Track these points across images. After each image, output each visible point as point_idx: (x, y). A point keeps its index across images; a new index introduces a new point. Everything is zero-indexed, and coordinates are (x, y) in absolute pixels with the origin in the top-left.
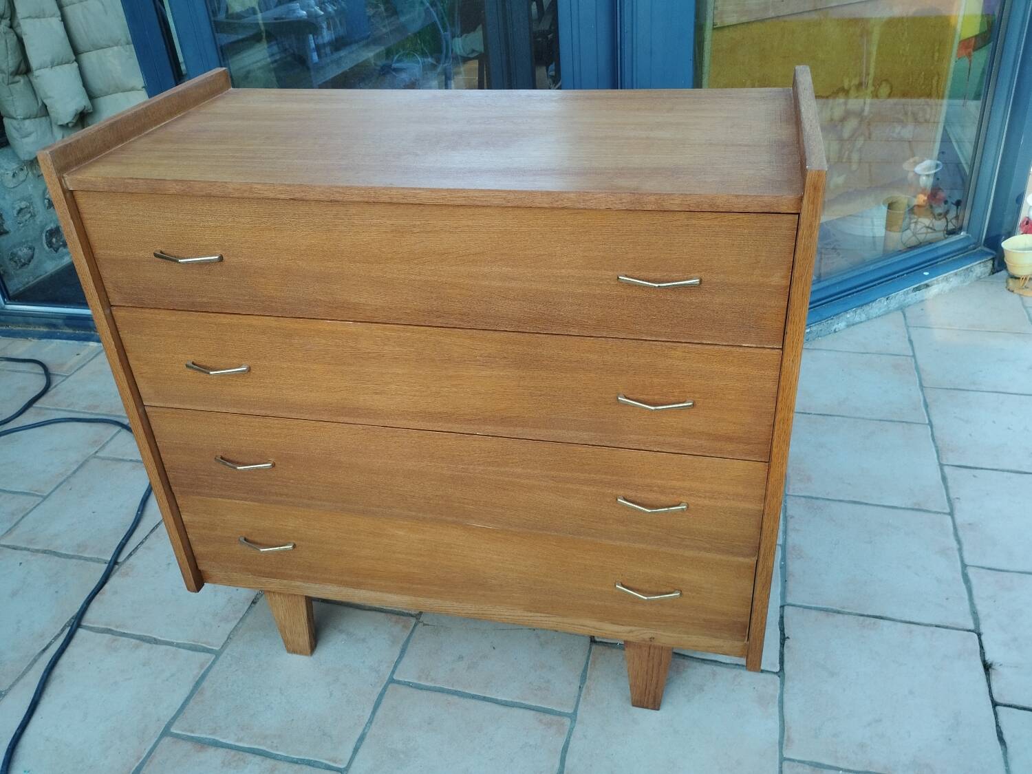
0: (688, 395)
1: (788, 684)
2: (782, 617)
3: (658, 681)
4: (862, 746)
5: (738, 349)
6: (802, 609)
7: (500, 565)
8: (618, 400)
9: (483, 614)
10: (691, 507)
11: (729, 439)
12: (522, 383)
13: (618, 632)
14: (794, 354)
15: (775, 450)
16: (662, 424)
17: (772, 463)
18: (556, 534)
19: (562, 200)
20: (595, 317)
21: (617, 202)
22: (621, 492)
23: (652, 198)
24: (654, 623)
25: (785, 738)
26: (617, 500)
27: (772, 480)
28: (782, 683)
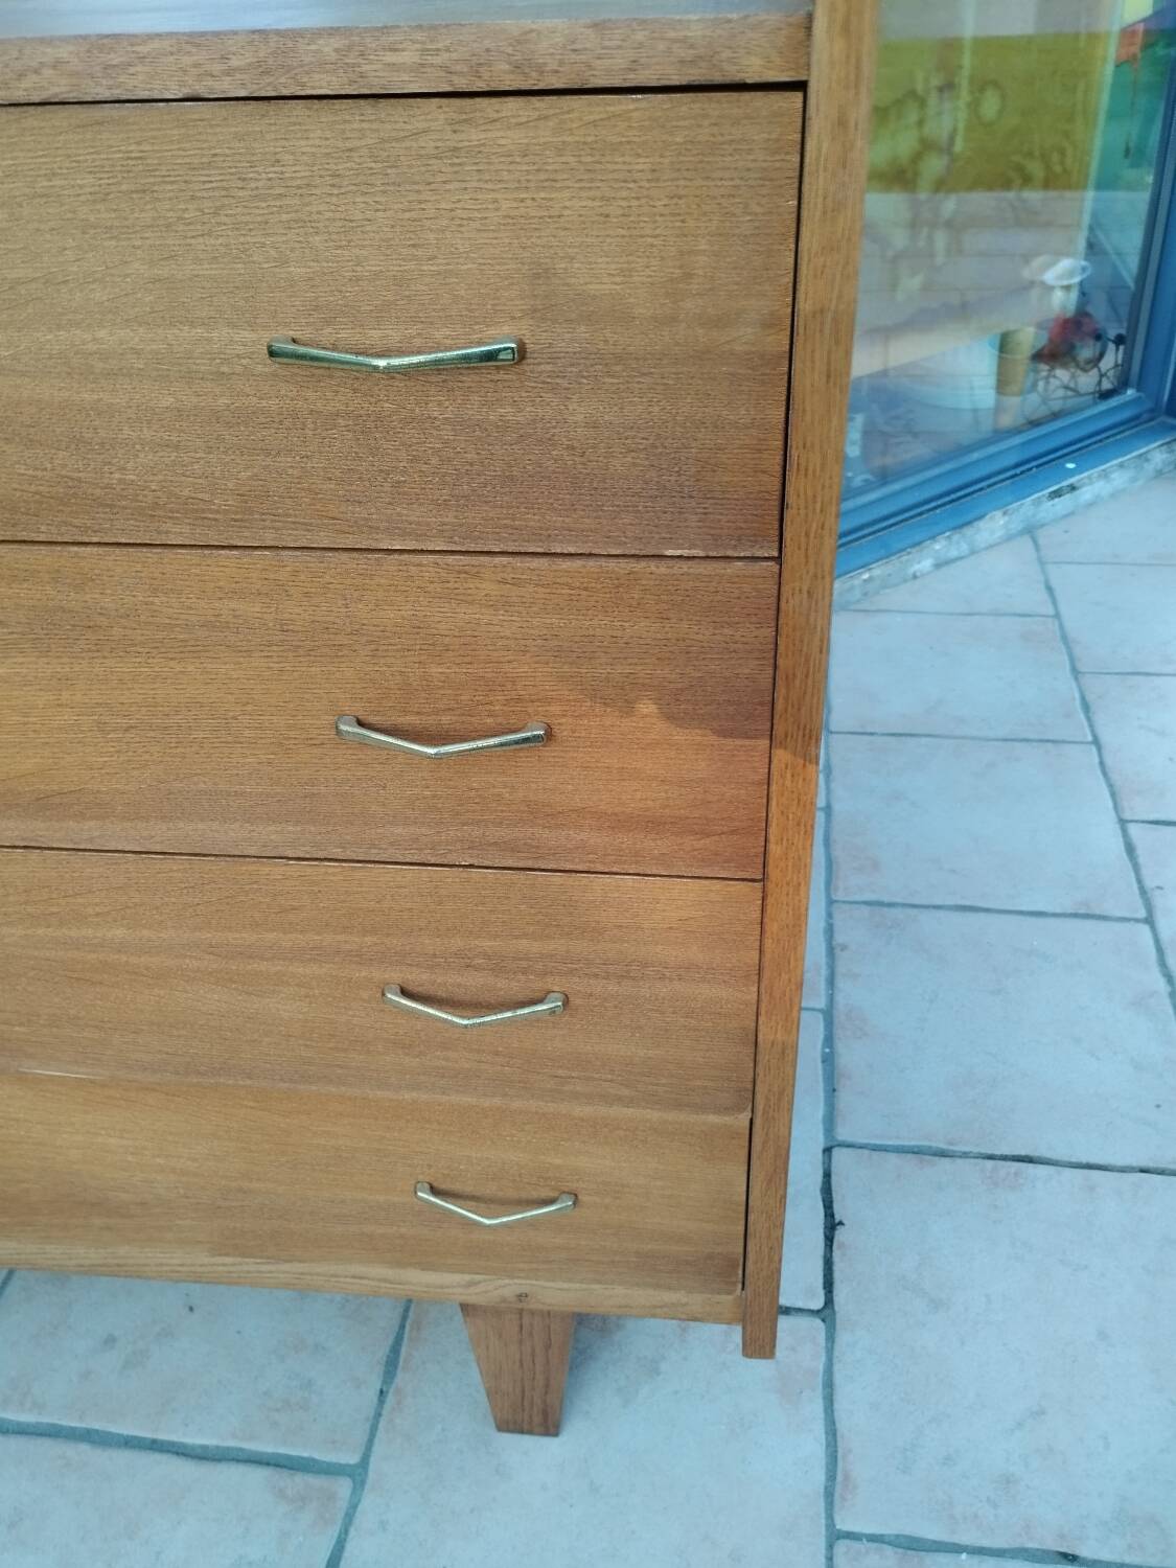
0: (530, 710)
1: (843, 1338)
2: (827, 1175)
3: (547, 1380)
4: (1008, 1482)
5: (653, 565)
6: (866, 1152)
7: (130, 1158)
8: (339, 732)
9: (118, 1265)
10: (575, 1001)
11: (653, 824)
12: (65, 695)
13: (442, 1287)
14: (812, 572)
15: (775, 849)
16: (473, 793)
17: (770, 886)
18: (249, 1082)
19: (36, 72)
20: (231, 485)
21: (217, 68)
22: (396, 975)
23: (328, 47)
24: (521, 1266)
25: (840, 1477)
26: (383, 995)
27: (772, 928)
28: (831, 1338)
